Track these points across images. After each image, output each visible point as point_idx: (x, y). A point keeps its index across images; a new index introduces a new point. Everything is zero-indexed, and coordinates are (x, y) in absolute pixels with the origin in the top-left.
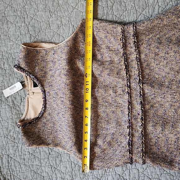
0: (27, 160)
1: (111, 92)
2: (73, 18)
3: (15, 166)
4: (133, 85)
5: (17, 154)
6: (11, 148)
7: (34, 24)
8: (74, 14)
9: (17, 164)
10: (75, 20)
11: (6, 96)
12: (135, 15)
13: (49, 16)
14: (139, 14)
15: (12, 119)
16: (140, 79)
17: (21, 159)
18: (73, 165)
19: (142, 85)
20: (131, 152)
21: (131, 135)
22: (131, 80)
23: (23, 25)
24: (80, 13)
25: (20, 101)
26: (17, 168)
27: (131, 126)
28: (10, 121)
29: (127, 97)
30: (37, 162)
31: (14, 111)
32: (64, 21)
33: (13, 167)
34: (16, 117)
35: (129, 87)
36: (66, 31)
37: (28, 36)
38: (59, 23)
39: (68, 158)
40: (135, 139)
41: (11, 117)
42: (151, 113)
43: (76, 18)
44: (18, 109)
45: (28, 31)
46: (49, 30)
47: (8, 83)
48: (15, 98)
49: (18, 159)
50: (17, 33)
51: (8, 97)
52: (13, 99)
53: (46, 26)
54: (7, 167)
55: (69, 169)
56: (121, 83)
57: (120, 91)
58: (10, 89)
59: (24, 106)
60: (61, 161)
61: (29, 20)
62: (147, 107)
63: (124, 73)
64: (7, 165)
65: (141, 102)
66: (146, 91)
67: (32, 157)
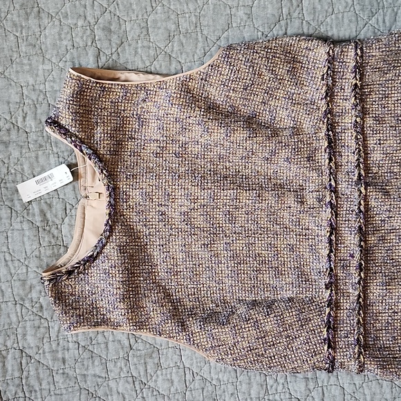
0: (70, 362)
1: (291, 200)
2: (206, 19)
3: (38, 378)
4: (342, 187)
5: (46, 347)
6: (30, 331)
7: (110, 23)
8: (211, 9)
9: (43, 374)
10: (211, 23)
11: (26, 200)
12: (353, 26)
13: (149, 9)
14: (361, 24)
15: (39, 257)
16: (360, 175)
17: (55, 359)
18: (189, 377)
19: (366, 189)
20: (331, 344)
21: (334, 304)
22: (340, 176)
23: (80, 23)
24: (225, 7)
25: (60, 213)
26: (44, 385)
27: (333, 284)
28: (33, 264)
29: (327, 213)
30: (98, 370)
31: (46, 239)
32: (184, 25)
33: (33, 381)
34: (49, 252)
35: (334, 191)
36: (188, 49)
37: (91, 52)
38: (173, 27)
39: (176, 358)
40: (343, 314)
41: (37, 253)
42: (380, 254)
43: (214, 21)
44: (55, 232)
45: (93, 40)
46: (146, 44)
47: (32, 167)
48: (50, 206)
49: (48, 360)
50: (65, 43)
51: (30, 202)
52: (45, 207)
53: (138, 32)
54: (17, 381)
55: (178, 385)
56: (313, 182)
57: (311, 199)
58: (37, 182)
59: (71, 226)
60: (159, 365)
61: (98, 13)
62: (372, 239)
63: (323, 158)
64: (17, 374)
65: (360, 228)
66: (373, 203)
67: (86, 355)
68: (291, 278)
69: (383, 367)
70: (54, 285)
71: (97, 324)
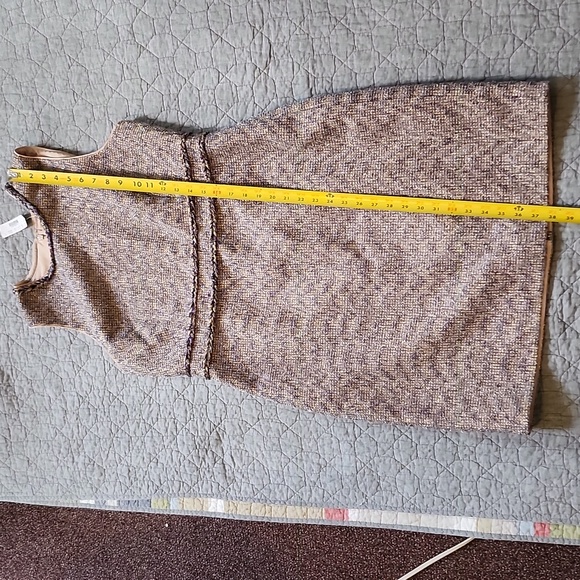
0: (35, 347)
1: (167, 250)
3: (18, 355)
4: (202, 244)
5: (22, 335)
6: (12, 325)
7: (49, 112)
9: (21, 352)
11: (4, 237)
12: (214, 117)
13: (73, 102)
14: (220, 115)
15: (12, 276)
16: (213, 235)
17: (27, 344)
18: (107, 367)
19: (217, 246)
20: (189, 357)
21: (194, 329)
22: (201, 235)
23: (30, 113)
25: (25, 247)
26: (22, 360)
27: (195, 315)
28: (9, 280)
29: (191, 262)
30: (51, 354)
31: (16, 264)
32: (96, 114)
33: (16, 357)
34: (18, 273)
35: (197, 246)
36: (100, 131)
37: (39, 133)
38: (89, 116)
39: (99, 353)
40: (200, 336)
41: (10, 273)
42: (232, 293)
44: (22, 260)
45: (39, 126)
46: (73, 127)
47: (6, 214)
48: (18, 242)
49: (22, 344)
50: (22, 127)
51: (7, 238)
52: (15, 243)
53: (67, 118)
54: (6, 355)
55: (100, 372)
56: (185, 238)
57: (182, 252)
58: (10, 225)
59: (31, 256)
60: (88, 356)
61: (41, 105)
62: (226, 283)
63: (188, 220)
64: (6, 351)
65: (214, 276)
66: (224, 257)
67: (44, 344)
68: (171, 306)
69: (222, 377)
70: (22, 295)
71: (50, 323)
